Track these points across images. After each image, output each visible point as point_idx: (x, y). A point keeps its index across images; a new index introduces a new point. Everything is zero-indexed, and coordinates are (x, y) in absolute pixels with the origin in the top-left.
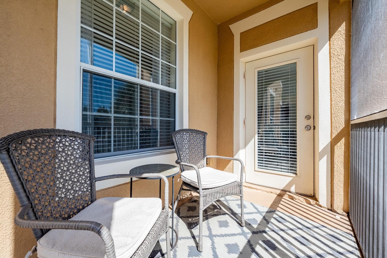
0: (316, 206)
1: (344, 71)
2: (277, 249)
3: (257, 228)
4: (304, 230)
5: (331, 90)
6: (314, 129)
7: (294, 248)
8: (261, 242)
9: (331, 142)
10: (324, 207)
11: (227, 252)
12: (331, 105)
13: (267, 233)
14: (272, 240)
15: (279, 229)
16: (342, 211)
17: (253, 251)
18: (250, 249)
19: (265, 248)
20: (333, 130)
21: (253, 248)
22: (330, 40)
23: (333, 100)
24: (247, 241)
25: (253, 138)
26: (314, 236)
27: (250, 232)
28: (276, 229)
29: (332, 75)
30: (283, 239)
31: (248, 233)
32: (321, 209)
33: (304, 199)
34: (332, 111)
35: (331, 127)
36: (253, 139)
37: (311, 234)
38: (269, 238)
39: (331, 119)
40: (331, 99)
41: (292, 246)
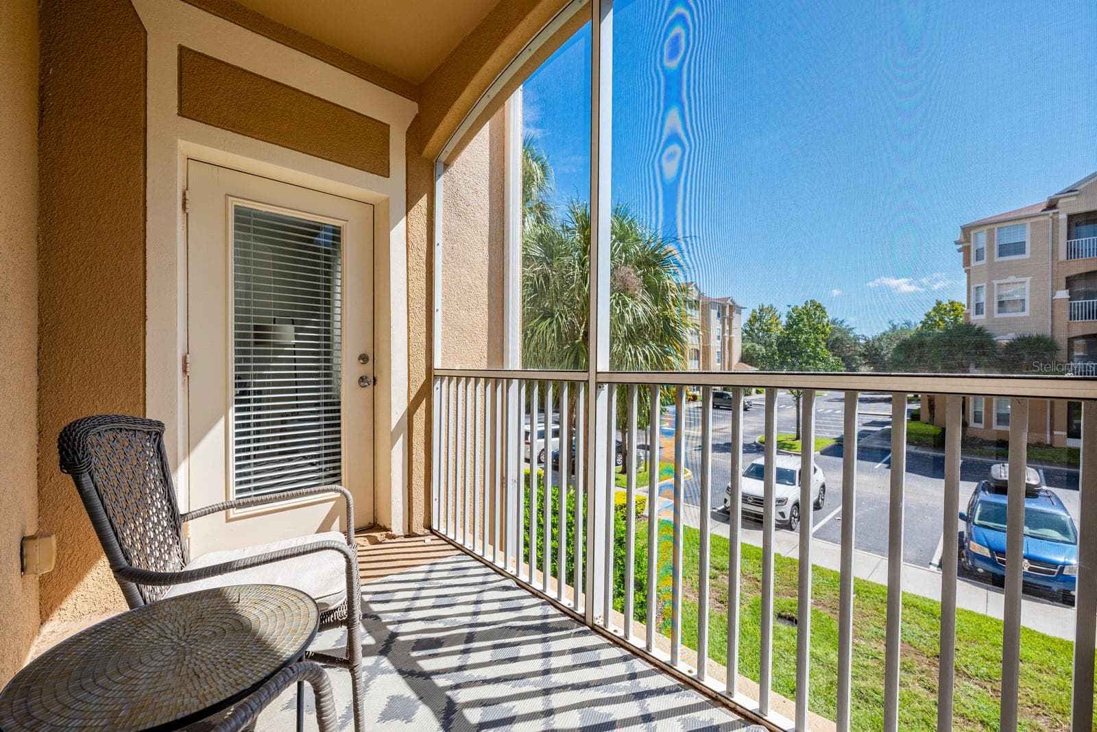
0: (387, 540)
1: (424, 280)
2: (442, 641)
3: (377, 642)
4: (426, 586)
5: (408, 310)
6: (374, 384)
7: (453, 619)
8: (414, 654)
9: (408, 409)
10: (399, 537)
11: (406, 723)
12: (409, 338)
13: (398, 633)
14: (419, 635)
15: (402, 613)
16: (423, 529)
17: (427, 675)
18: (419, 678)
19: (430, 655)
20: (411, 386)
21: (420, 672)
22: (407, 215)
23: (411, 329)
24: (397, 673)
25: (220, 417)
26: (442, 585)
27: (376, 657)
28: (398, 616)
29: (410, 282)
30: (428, 620)
31: (377, 663)
32: (398, 542)
33: (365, 539)
34: (411, 351)
35: (409, 380)
36: (222, 422)
37: (439, 585)
38: (413, 637)
39: (409, 365)
40: (409, 327)
41: (449, 619)
